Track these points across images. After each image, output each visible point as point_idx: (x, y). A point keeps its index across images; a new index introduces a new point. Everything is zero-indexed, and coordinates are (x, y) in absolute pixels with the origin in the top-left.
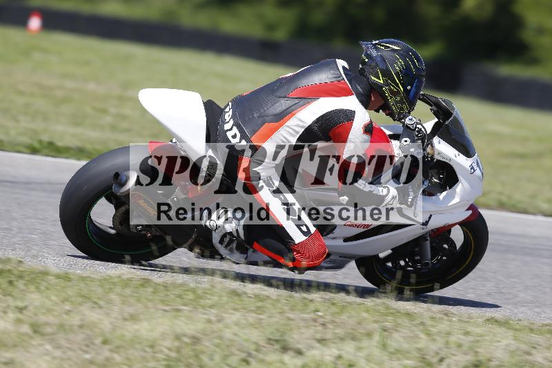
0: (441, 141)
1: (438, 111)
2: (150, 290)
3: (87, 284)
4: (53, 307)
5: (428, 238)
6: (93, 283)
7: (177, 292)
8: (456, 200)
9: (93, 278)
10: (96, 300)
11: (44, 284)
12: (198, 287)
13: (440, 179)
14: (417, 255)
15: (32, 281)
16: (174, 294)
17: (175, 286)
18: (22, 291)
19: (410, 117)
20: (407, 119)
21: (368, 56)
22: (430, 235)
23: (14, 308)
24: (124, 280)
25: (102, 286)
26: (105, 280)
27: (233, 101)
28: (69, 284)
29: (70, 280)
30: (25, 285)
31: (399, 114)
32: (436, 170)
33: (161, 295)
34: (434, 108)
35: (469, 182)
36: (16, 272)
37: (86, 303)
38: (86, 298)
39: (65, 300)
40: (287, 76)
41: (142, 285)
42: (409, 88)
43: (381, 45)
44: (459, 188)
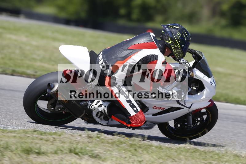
0: (197, 70)
1: (195, 57)
2: (198, 154)
3: (170, 151)
4: (154, 161)
5: (191, 114)
6: (172, 150)
7: (210, 155)
8: (204, 97)
9: (172, 148)
10: (173, 158)
11: (151, 150)
12: (220, 153)
13: (196, 88)
14: (186, 122)
15: (145, 149)
16: (209, 156)
17: (209, 152)
18: (140, 153)
19: (183, 59)
20: (181, 60)
21: (165, 31)
22: (192, 113)
23: (137, 161)
24: (186, 149)
25: (176, 152)
26: (178, 149)
27: (103, 51)
28: (162, 150)
29: (162, 149)
30: (142, 151)
31: (178, 58)
32: (194, 84)
33: (203, 156)
34: (194, 55)
35: (209, 89)
36: (138, 145)
37: (169, 159)
38: (169, 157)
39: (160, 158)
40: (127, 40)
41: (195, 152)
42: (183, 46)
43: (171, 26)
44: (205, 92)
